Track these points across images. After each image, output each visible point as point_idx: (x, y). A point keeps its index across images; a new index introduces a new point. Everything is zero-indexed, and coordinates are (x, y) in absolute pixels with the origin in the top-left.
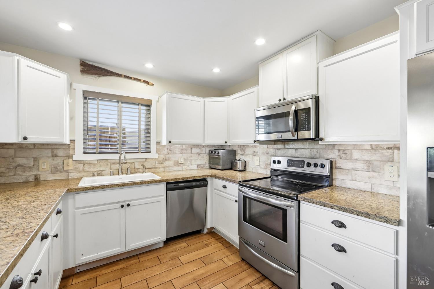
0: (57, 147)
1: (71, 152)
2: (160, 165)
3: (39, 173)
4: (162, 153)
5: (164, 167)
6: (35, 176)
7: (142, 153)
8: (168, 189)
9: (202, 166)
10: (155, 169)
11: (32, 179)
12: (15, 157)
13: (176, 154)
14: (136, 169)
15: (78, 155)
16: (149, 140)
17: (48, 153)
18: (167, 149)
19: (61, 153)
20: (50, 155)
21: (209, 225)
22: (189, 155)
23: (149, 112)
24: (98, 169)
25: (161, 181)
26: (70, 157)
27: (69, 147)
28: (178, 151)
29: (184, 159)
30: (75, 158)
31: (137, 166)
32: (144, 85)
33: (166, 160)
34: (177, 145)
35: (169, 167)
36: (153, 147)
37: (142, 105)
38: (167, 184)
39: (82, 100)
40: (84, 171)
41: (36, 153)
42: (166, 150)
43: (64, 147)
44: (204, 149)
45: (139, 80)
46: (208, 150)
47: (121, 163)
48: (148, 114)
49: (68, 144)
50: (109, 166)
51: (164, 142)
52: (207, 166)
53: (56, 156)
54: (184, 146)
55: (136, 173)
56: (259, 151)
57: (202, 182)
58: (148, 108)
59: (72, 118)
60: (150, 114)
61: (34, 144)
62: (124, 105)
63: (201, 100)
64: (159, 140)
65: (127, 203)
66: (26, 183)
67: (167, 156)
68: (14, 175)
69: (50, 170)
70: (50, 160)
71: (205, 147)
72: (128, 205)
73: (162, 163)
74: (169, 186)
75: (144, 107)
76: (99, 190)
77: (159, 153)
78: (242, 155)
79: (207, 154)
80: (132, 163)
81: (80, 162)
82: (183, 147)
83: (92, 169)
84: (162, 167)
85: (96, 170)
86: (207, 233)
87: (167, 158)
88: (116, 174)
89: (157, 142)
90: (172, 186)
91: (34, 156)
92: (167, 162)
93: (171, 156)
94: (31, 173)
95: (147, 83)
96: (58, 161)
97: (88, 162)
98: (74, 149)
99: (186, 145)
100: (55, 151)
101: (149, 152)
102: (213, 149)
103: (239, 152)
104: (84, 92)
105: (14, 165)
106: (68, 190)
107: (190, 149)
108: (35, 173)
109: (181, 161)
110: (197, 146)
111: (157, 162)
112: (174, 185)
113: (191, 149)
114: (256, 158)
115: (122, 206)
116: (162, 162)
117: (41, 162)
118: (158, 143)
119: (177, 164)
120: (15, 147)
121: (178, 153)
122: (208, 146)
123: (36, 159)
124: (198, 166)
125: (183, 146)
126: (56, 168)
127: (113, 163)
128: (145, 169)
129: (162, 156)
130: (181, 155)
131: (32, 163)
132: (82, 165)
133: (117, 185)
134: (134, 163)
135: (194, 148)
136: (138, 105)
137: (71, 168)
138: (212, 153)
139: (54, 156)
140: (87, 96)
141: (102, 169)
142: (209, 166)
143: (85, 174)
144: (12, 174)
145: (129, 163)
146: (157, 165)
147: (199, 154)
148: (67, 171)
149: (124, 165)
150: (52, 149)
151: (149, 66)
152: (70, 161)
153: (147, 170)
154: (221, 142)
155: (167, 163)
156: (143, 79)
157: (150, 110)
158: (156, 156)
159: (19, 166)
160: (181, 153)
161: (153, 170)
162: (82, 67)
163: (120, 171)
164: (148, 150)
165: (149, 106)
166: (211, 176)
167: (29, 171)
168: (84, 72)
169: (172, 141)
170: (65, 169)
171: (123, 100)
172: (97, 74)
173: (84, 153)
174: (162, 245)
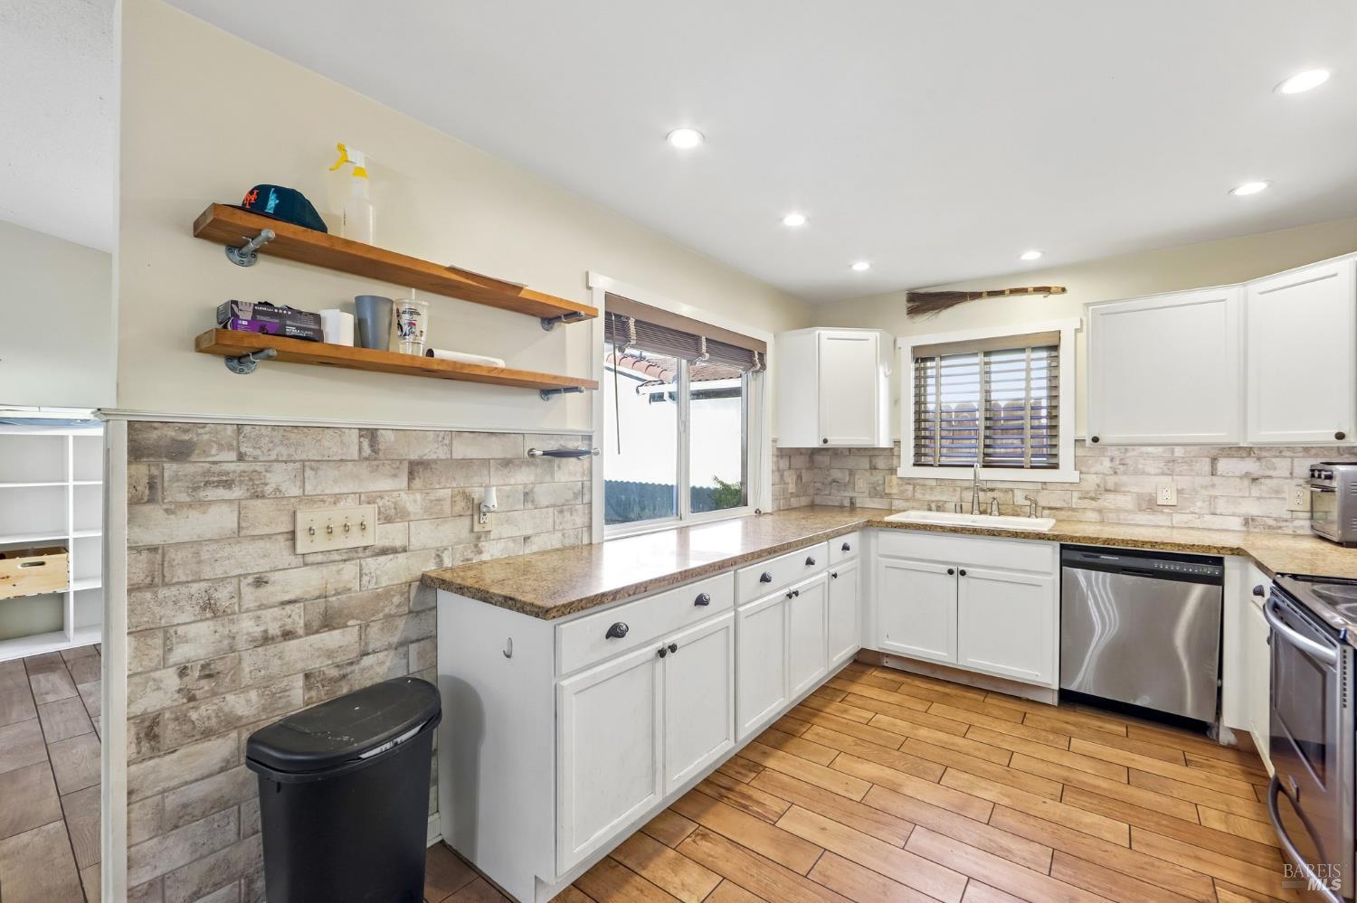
0: (876, 453)
1: (895, 462)
2: (1086, 503)
3: (855, 494)
4: (1093, 470)
5: (1100, 511)
6: (851, 498)
7: (1032, 467)
8: (1064, 562)
10: (1070, 513)
11: (847, 503)
12: (831, 468)
13: (1143, 473)
14: (1018, 506)
15: (906, 468)
16: (1056, 437)
17: (865, 463)
18: (1112, 460)
19: (881, 463)
20: (868, 466)
21: (1229, 719)
22: (1208, 480)
23: (1054, 364)
24: (938, 498)
26: (893, 471)
27: (892, 452)
28: (1152, 467)
29: (1179, 492)
30: (901, 472)
31: (1019, 499)
32: (1040, 297)
33: (1107, 490)
34: (1150, 449)
35: (1118, 510)
36: (1066, 452)
37: (1034, 349)
38: (1063, 547)
39: (913, 366)
40: (913, 498)
41: (851, 462)
42: (1107, 463)
43: (885, 453)
44: (1280, 462)
45: (1024, 291)
46: (1303, 467)
47: (978, 487)
48: (1054, 368)
49: (891, 449)
50: (958, 494)
52: (1302, 527)
53: (875, 469)
54: (1179, 452)
55: (1018, 515)
57: (1199, 567)
58: (1054, 354)
59: (895, 401)
60: (1057, 367)
61: (850, 449)
62: (994, 358)
64: (1081, 435)
65: (961, 568)
66: (842, 507)
67: (1111, 481)
68: (829, 495)
69: (867, 490)
70: (868, 474)
71: (1288, 454)
72: (963, 573)
73: (1094, 499)
74: (1069, 555)
75: (1044, 354)
76: (911, 531)
77: (1083, 469)
79: (1302, 482)
80: (1006, 491)
81: (909, 481)
82: (1176, 454)
83: (928, 497)
84: (1093, 510)
85: (934, 499)
87: (1110, 485)
88: (967, 513)
89: (1076, 440)
90: (1078, 556)
91: (849, 467)
92: (1111, 496)
93: (1125, 479)
94: (847, 494)
95: (1047, 290)
96: (878, 477)
97: (922, 482)
98: (899, 456)
99: (1189, 448)
100: (874, 461)
101: (1055, 466)
102: (1316, 461)
104: (915, 349)
105: (830, 479)
106: (868, 521)
107: (1208, 460)
108: (850, 494)
109: (1167, 496)
111: (1076, 494)
112: (1086, 556)
113: (1214, 460)
115: (951, 572)
116: (1092, 495)
117: (857, 477)
118: (1078, 442)
119: (1151, 504)
120: (830, 453)
121: (1152, 471)
123: (852, 473)
124: (1248, 521)
125: (1173, 452)
126: (875, 489)
127: (967, 488)
128: (1035, 509)
129: (1092, 481)
130: (1167, 479)
131: (847, 479)
132: (911, 488)
133: (941, 527)
134: (1012, 490)
135: (1229, 456)
136: (1023, 350)
137: (895, 491)
138: (1313, 476)
139: (873, 468)
140: (922, 357)
141: (944, 498)
142: (1312, 527)
143: (915, 505)
144: (827, 492)
145: (1001, 490)
146: (1075, 502)
147: (1255, 480)
148: (888, 495)
149: (987, 493)
150: (871, 456)
151: (1031, 256)
152: (894, 477)
153: (1046, 512)
154: (1320, 434)
155: (1110, 501)
156: (1030, 285)
157: (1056, 357)
158: (1075, 477)
159: (834, 481)
160: (1166, 471)
161: (1063, 514)
162: (910, 305)
163: (976, 507)
164: (1053, 461)
165: (1055, 348)
166: (1237, 552)
167: (844, 491)
168: (913, 311)
169: (1104, 439)
170: (887, 492)
171: (989, 348)
172: (933, 309)
173: (915, 465)
174: (1051, 699)
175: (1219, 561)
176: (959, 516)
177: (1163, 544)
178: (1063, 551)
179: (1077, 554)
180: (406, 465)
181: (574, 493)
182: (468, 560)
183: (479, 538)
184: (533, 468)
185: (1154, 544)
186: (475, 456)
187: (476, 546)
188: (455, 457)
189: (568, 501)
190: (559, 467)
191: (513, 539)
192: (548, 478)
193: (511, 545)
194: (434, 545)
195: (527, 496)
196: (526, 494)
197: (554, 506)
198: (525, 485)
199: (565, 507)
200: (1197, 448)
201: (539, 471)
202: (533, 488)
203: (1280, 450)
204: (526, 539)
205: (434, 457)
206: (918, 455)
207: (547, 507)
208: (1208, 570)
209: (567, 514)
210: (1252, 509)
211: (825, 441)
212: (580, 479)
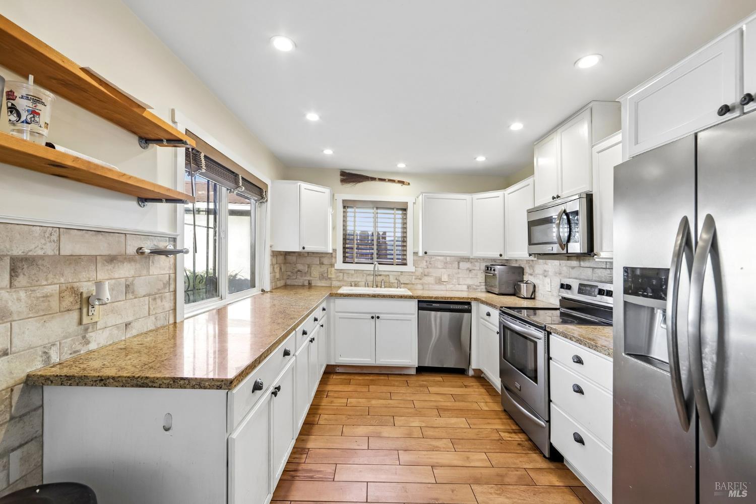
0: (323, 255)
1: (333, 261)
2: (418, 281)
3: (311, 279)
4: (420, 266)
5: (422, 284)
6: (309, 281)
7: (397, 265)
8: (420, 308)
9: (474, 287)
10: (412, 286)
11: (306, 283)
12: (297, 263)
13: (437, 268)
14: (392, 283)
15: (339, 264)
16: (406, 250)
17: (317, 261)
18: (426, 262)
19: (326, 261)
20: (318, 263)
21: (474, 365)
22: (456, 271)
23: (405, 217)
24: (356, 280)
25: (411, 297)
26: (332, 265)
27: (331, 255)
28: (440, 265)
29: (449, 275)
30: (336, 266)
31: (392, 280)
33: (425, 275)
34: (439, 258)
35: (429, 284)
36: (410, 258)
37: (398, 209)
38: (419, 301)
39: (342, 210)
40: (343, 280)
41: (308, 260)
42: (425, 263)
43: (328, 256)
44: (477, 264)
45: (394, 181)
46: (483, 266)
47: (375, 274)
48: (405, 218)
49: (331, 253)
50: (365, 277)
51: (421, 254)
52: (483, 289)
53: (323, 264)
54: (448, 259)
55: (391, 287)
56: (550, 270)
58: (404, 212)
59: (334, 228)
60: (406, 219)
61: (308, 253)
62: (379, 211)
64: (416, 250)
65: (377, 315)
66: (303, 286)
67: (427, 270)
68: (296, 279)
69: (318, 276)
70: (318, 267)
71: (479, 261)
72: (378, 317)
73: (420, 279)
74: (422, 305)
75: (400, 212)
76: (353, 298)
77: (416, 266)
78: (531, 275)
79: (482, 271)
80: (386, 276)
81: (341, 271)
82: (448, 260)
83: (350, 280)
84: (420, 284)
85: (353, 280)
86: (473, 377)
87: (426, 273)
88: (370, 287)
89: (414, 253)
90: (424, 305)
91: (308, 263)
92: (426, 278)
93: (431, 270)
94: (306, 278)
95: (403, 183)
96: (324, 268)
97: (347, 272)
98: (336, 257)
99: (451, 257)
100: (323, 260)
101: (405, 264)
102: (488, 264)
103: (527, 270)
104: (344, 201)
105: (296, 270)
106: (330, 294)
107: (457, 263)
108: (308, 278)
109: (445, 278)
110: (467, 259)
111: (414, 277)
112: (427, 305)
113: (459, 263)
114: (547, 280)
115: (372, 318)
116: (420, 277)
117: (312, 268)
118: (416, 254)
119: (439, 281)
120: (296, 254)
121: (440, 267)
122: (484, 259)
123: (309, 266)
124: (469, 287)
125: (446, 259)
126: (322, 275)
127: (369, 275)
128: (399, 284)
129: (420, 270)
130: (444, 270)
131: (307, 270)
132: (341, 274)
133: (368, 295)
134: (388, 275)
135: (463, 261)
136: (393, 209)
137: (333, 276)
138: (488, 269)
139: (322, 264)
140: (346, 205)
141: (358, 280)
142: (486, 288)
143: (344, 283)
144: (295, 278)
145: (383, 275)
146: (414, 281)
147: (470, 271)
148: (330, 279)
149: (379, 277)
150: (320, 258)
151: (401, 166)
152: (333, 269)
153: (403, 285)
154: (495, 254)
155: (427, 280)
156: (397, 179)
157: (406, 214)
158: (413, 269)
159: (299, 271)
160: (445, 267)
161: (409, 286)
162: (342, 177)
163: (374, 284)
164: (405, 262)
165: (405, 210)
166: (476, 299)
167: (305, 276)
168: (343, 181)
169: (429, 252)
170: (329, 276)
171: (378, 205)
172: (354, 182)
173: (344, 262)
174: (413, 372)
175: (469, 304)
176: (367, 288)
177: (455, 298)
178: (419, 303)
180: (7, 261)
181: (164, 283)
182: (75, 352)
183: (86, 330)
184: (133, 263)
185: (451, 298)
186: (83, 253)
187: (84, 337)
188: (62, 253)
189: (159, 290)
190: (153, 262)
191: (117, 326)
192: (144, 272)
193: (115, 332)
194: (40, 343)
195: (128, 288)
196: (127, 286)
197: (149, 295)
198: (126, 279)
199: (157, 296)
200: (453, 258)
201: (138, 266)
202: (133, 281)
203: (477, 259)
204: (127, 325)
205: (41, 253)
206: (344, 257)
207: (144, 296)
208: (466, 307)
209: (158, 301)
210: (469, 282)
211: (304, 248)
212: (168, 272)
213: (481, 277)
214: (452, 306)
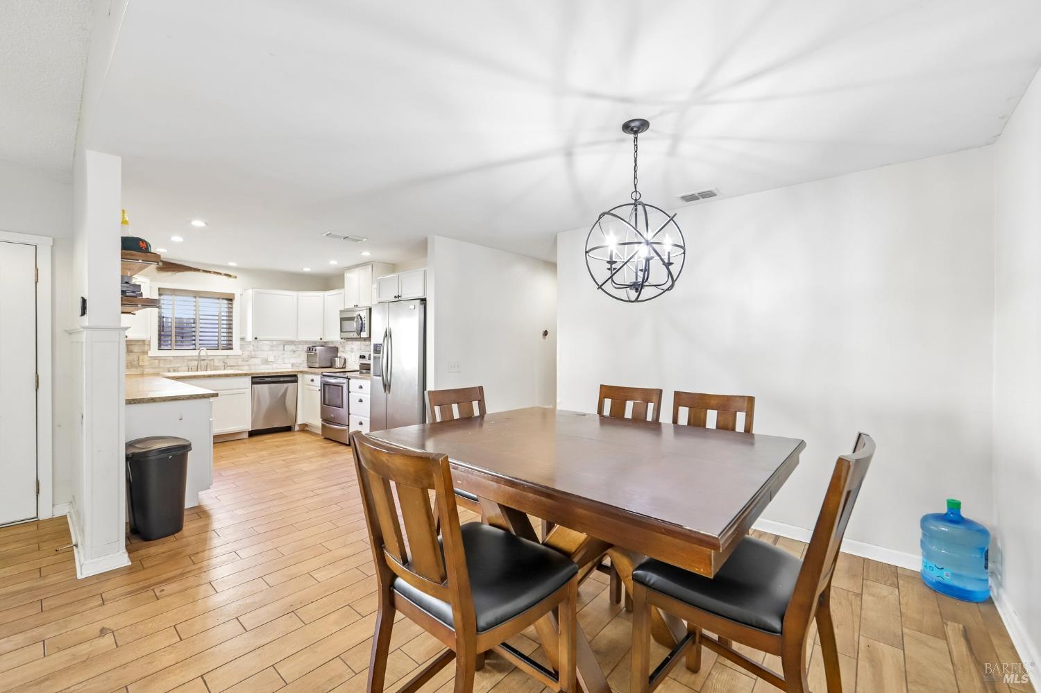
0: (133, 343)
1: (146, 348)
2: (245, 363)
4: (247, 350)
5: (249, 365)
7: (222, 349)
8: (253, 383)
9: (298, 365)
13: (263, 351)
14: (218, 366)
15: (154, 351)
16: (231, 336)
18: (253, 346)
19: (136, 349)
21: (300, 421)
22: (282, 352)
23: (230, 307)
24: (175, 365)
25: (246, 375)
26: (145, 353)
27: (144, 343)
28: (266, 348)
29: (275, 356)
30: (150, 354)
31: (217, 363)
32: (226, 277)
33: (251, 357)
34: (266, 342)
35: (255, 365)
36: (236, 342)
37: (221, 299)
38: (252, 377)
40: (159, 367)
42: (252, 347)
43: (139, 343)
44: (300, 346)
45: (220, 274)
46: (305, 347)
47: (199, 359)
49: (144, 341)
50: (186, 363)
51: (249, 338)
52: (305, 365)
53: (132, 352)
54: (274, 343)
55: (217, 370)
56: (355, 348)
57: (292, 378)
58: (229, 302)
60: (232, 308)
62: (201, 300)
63: (294, 294)
64: (243, 336)
67: (253, 353)
73: (247, 361)
74: (254, 380)
75: (226, 302)
77: (243, 350)
78: (343, 352)
79: (304, 351)
80: (211, 360)
81: (156, 358)
83: (168, 365)
84: (247, 365)
85: (172, 366)
86: (298, 431)
87: (253, 356)
88: (194, 371)
89: (240, 338)
92: (253, 359)
93: (257, 353)
95: (230, 276)
96: (134, 356)
97: (164, 358)
98: (149, 345)
100: (131, 347)
101: (232, 349)
102: (310, 346)
103: (340, 349)
104: (160, 289)
107: (282, 345)
109: (271, 359)
110: (292, 343)
111: (240, 360)
112: (260, 380)
113: (284, 346)
114: (352, 354)
116: (246, 359)
118: (242, 339)
119: (266, 362)
121: (266, 350)
122: (306, 342)
124: (293, 365)
126: (131, 363)
127: (191, 360)
128: (225, 366)
129: (247, 354)
130: (270, 352)
132: (157, 361)
134: (213, 360)
135: (288, 344)
136: (218, 299)
137: (146, 363)
138: (310, 350)
139: (130, 351)
140: (162, 293)
141: (178, 365)
142: (309, 364)
145: (208, 360)
146: (240, 363)
147: (294, 352)
148: (141, 366)
149: (202, 362)
152: (146, 356)
153: (229, 368)
154: (317, 339)
155: (253, 361)
156: (223, 272)
157: (231, 304)
158: (240, 353)
160: (271, 350)
161: (236, 368)
163: (199, 368)
164: (230, 346)
165: (231, 300)
166: (302, 372)
169: (259, 337)
170: (140, 364)
171: (197, 294)
172: (174, 271)
173: (159, 349)
174: (246, 435)
175: (295, 376)
176: (190, 371)
179: (258, 380)
185: (281, 373)
200: (279, 341)
203: (301, 343)
206: (160, 345)
208: (293, 379)
210: (293, 361)
211: (126, 337)
213: (304, 356)
214: (282, 379)
